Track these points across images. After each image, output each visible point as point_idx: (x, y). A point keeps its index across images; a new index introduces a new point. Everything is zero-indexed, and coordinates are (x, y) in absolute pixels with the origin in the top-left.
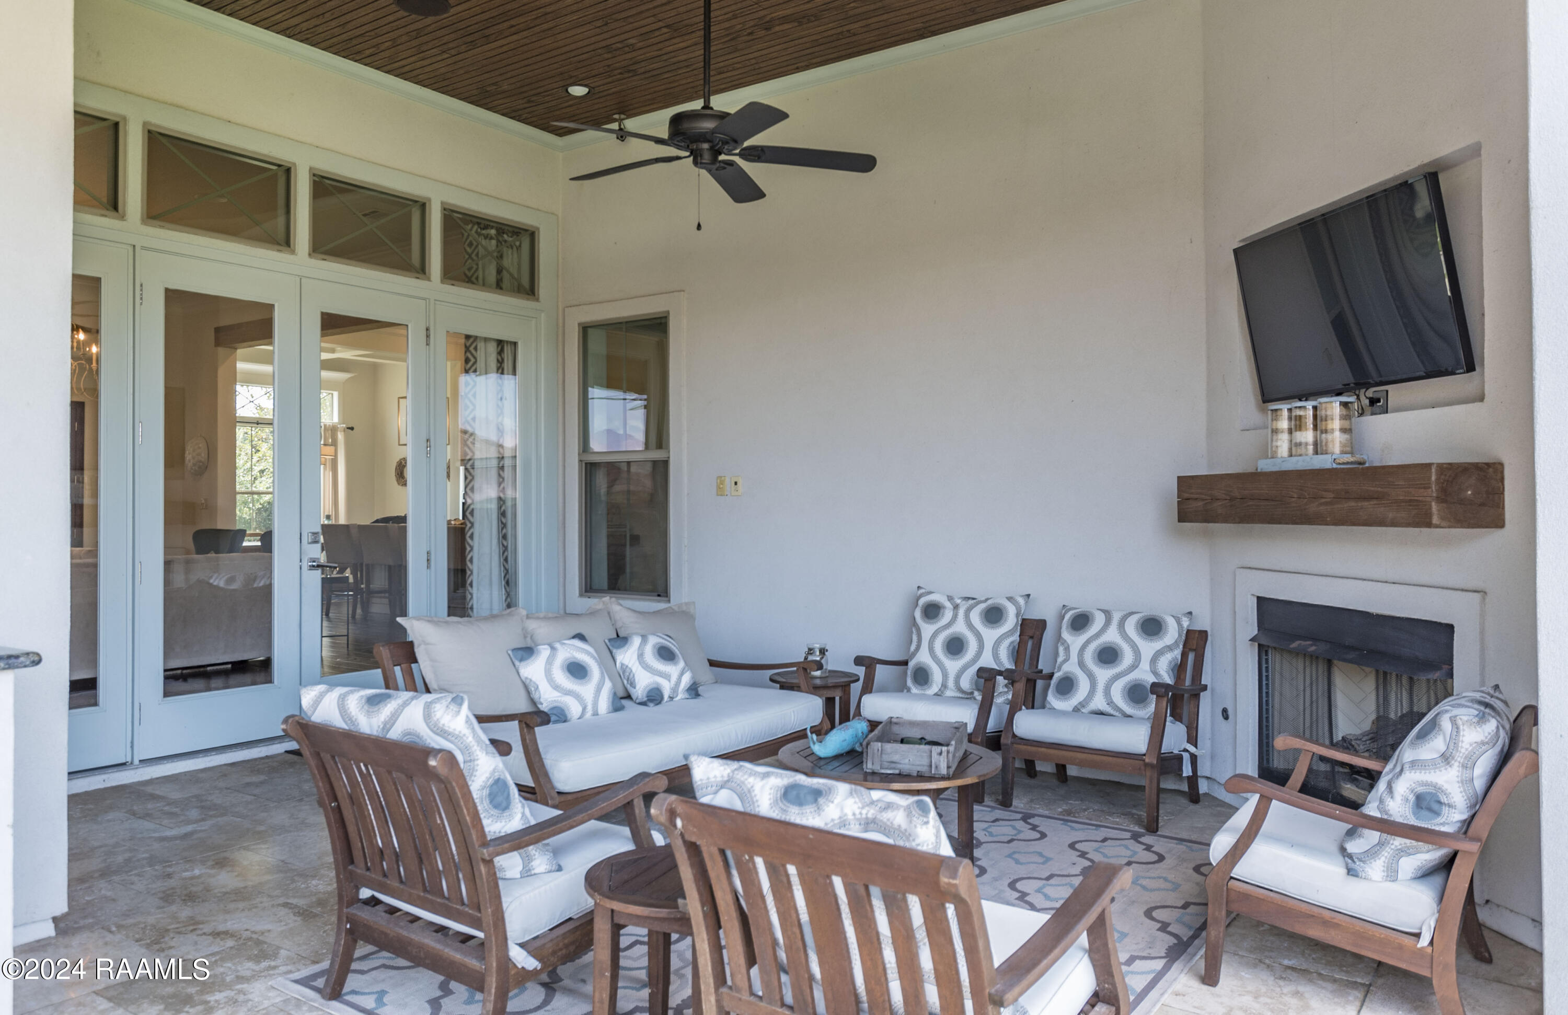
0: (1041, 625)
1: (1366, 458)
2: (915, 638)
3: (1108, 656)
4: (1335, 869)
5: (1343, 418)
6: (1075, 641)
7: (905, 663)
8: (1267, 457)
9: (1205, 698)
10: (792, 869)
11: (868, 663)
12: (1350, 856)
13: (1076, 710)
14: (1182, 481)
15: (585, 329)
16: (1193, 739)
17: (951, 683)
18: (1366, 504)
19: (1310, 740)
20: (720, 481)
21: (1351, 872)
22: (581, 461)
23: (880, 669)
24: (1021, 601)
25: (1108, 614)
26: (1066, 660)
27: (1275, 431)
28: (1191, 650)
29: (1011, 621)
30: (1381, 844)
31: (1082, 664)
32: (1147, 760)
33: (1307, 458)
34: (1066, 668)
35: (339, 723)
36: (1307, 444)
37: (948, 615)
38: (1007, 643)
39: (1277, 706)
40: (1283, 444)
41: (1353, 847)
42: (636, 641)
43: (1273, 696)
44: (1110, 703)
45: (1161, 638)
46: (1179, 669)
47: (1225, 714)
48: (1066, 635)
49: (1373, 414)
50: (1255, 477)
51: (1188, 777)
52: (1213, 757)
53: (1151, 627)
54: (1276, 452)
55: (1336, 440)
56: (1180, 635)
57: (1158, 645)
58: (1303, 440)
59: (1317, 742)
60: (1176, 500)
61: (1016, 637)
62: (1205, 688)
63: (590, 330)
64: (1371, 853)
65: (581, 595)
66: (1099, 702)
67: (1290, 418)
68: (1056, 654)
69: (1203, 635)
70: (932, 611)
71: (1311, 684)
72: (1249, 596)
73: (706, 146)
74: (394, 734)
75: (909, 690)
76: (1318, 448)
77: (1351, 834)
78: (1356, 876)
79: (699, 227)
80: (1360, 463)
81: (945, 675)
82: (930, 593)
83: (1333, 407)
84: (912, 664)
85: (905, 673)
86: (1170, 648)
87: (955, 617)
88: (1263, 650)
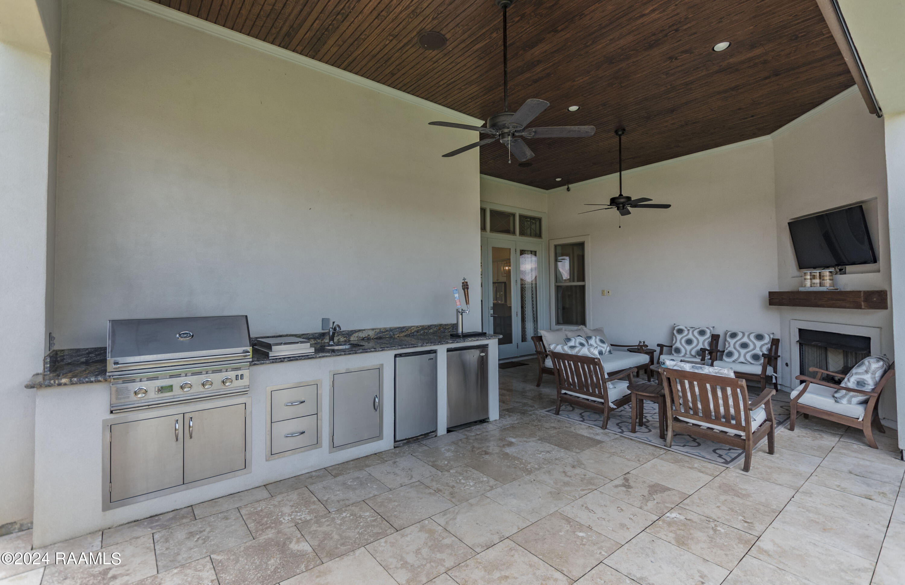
0: (718, 336)
1: (838, 287)
2: (674, 339)
3: (744, 346)
4: (831, 401)
5: (830, 276)
6: (732, 341)
7: (672, 347)
8: (802, 287)
9: (779, 360)
10: (695, 383)
11: (661, 346)
12: (836, 398)
13: (734, 362)
14: (770, 293)
15: (556, 246)
16: (775, 371)
17: (688, 353)
18: (838, 302)
19: (820, 368)
20: (603, 292)
21: (836, 401)
22: (555, 285)
23: (664, 348)
24: (712, 329)
25: (744, 334)
26: (729, 346)
27: (805, 279)
28: (774, 345)
29: (708, 335)
30: (846, 394)
31: (735, 348)
32: (762, 376)
33: (818, 288)
34: (729, 349)
35: (562, 352)
36: (817, 283)
37: (686, 333)
38: (707, 341)
39: (806, 361)
40: (808, 283)
41: (836, 395)
42: (594, 338)
43: (805, 359)
44: (746, 360)
45: (763, 341)
46: (770, 350)
47: (787, 365)
48: (728, 339)
49: (841, 274)
50: (798, 293)
51: (774, 383)
52: (782, 378)
53: (760, 337)
54: (806, 285)
55: (827, 282)
56: (770, 340)
57: (762, 343)
58: (816, 282)
59: (822, 369)
60: (768, 299)
61: (710, 340)
62: (779, 356)
63: (557, 247)
64: (843, 397)
65: (556, 325)
66: (742, 359)
67: (811, 275)
68: (725, 345)
69: (778, 340)
70: (680, 331)
71: (819, 355)
72: (796, 329)
73: (621, 205)
74: (580, 354)
75: (673, 355)
76: (821, 284)
77: (836, 392)
78: (838, 402)
79: (620, 227)
80: (836, 289)
81: (686, 351)
82: (679, 326)
83: (826, 273)
84: (674, 347)
85: (672, 350)
86: (766, 344)
87: (688, 333)
88: (801, 345)
